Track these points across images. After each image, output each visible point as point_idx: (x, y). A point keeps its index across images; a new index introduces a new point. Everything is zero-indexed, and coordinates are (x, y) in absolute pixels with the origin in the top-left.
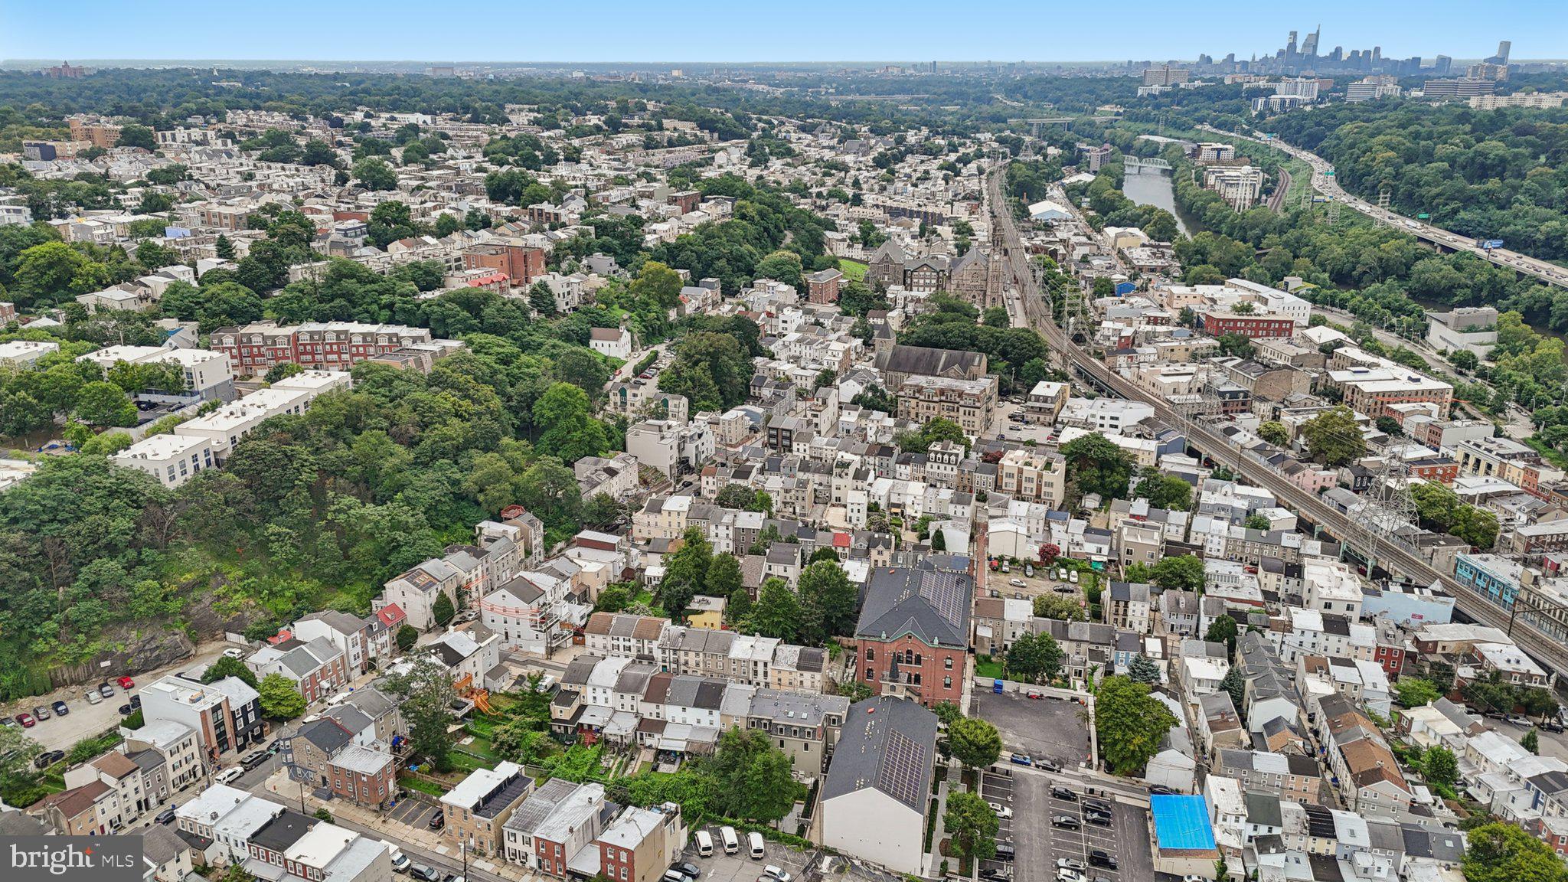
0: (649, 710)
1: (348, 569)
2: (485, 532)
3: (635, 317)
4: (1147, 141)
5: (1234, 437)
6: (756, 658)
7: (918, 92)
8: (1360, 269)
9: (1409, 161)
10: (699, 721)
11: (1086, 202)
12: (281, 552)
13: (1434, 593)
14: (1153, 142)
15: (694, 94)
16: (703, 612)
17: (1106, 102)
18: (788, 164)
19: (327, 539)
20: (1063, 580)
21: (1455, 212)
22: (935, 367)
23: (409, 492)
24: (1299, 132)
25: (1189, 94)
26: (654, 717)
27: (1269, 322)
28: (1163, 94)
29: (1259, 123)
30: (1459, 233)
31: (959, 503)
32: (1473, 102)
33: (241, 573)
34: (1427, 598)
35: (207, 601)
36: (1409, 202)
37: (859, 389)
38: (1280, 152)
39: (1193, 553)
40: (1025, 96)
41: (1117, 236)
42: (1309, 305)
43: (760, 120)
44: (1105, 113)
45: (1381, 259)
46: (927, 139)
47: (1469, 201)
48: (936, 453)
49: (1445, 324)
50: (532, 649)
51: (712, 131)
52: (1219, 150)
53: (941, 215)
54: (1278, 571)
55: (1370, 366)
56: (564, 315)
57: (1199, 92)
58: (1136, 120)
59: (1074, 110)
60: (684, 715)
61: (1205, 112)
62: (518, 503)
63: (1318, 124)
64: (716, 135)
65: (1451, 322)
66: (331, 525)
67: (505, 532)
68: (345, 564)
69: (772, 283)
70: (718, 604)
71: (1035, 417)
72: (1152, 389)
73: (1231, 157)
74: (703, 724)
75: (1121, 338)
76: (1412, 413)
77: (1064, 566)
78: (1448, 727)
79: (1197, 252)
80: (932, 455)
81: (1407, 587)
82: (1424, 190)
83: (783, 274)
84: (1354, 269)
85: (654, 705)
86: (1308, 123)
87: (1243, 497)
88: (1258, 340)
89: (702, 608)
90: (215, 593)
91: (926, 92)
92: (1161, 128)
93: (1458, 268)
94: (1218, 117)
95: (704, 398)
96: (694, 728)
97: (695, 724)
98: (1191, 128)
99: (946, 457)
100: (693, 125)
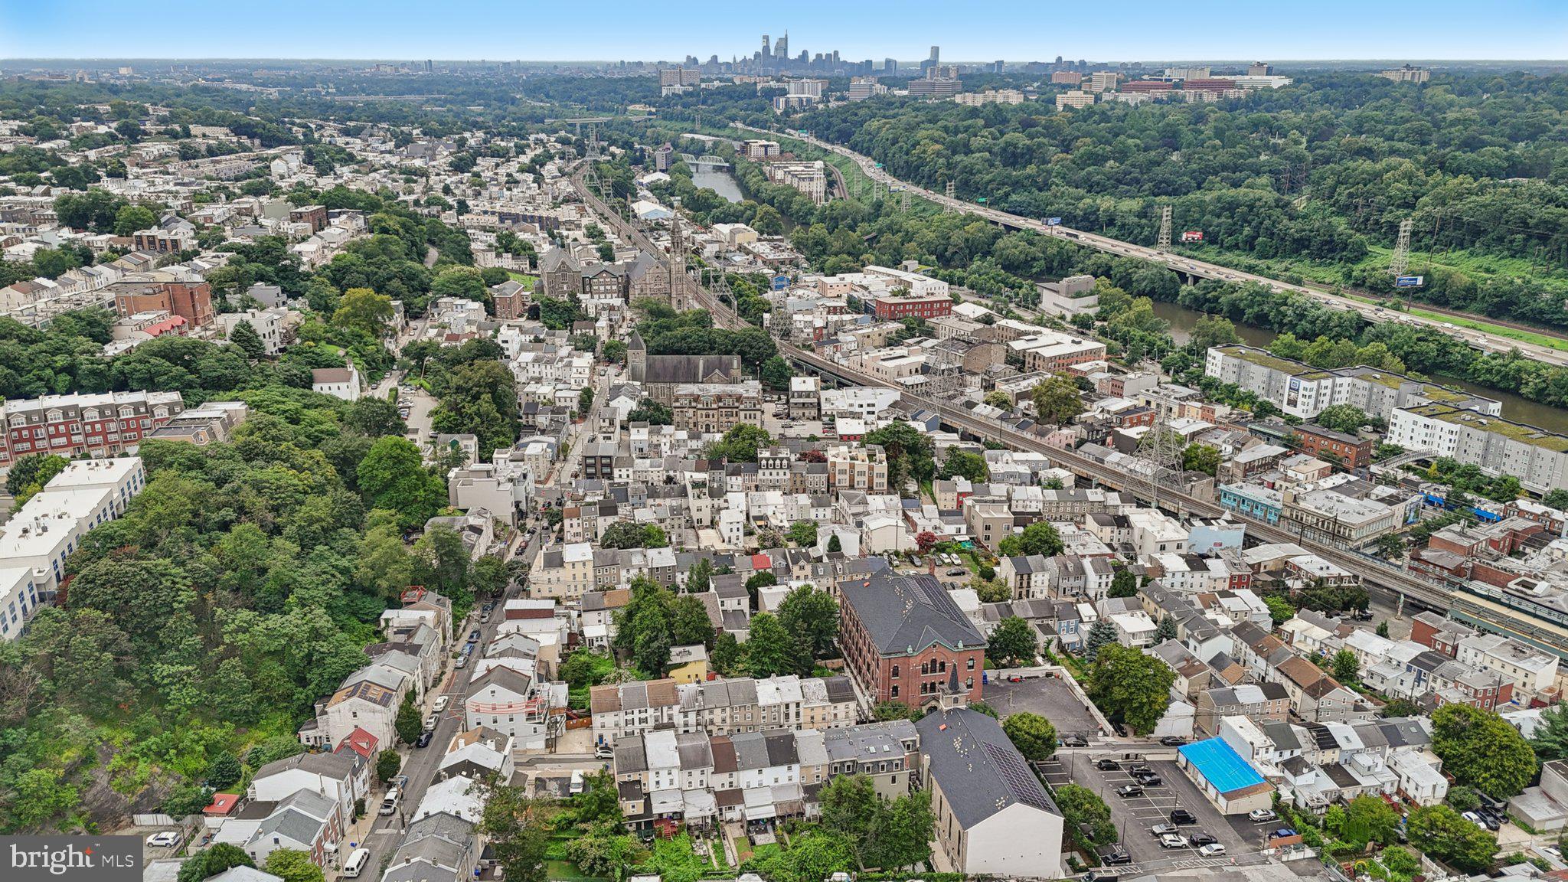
0: (721, 782)
1: (260, 701)
2: (395, 623)
3: (352, 352)
4: (693, 139)
5: (975, 410)
6: (787, 700)
7: (430, 92)
8: (951, 250)
9: (954, 153)
10: (776, 781)
11: (676, 200)
12: (181, 696)
13: (1228, 522)
14: (699, 141)
15: (178, 96)
16: (686, 664)
17: (633, 102)
18: (357, 171)
19: (232, 670)
20: (948, 564)
21: (1007, 195)
22: (696, 375)
23: (299, 592)
24: (827, 129)
25: (711, 93)
26: (727, 788)
27: (932, 303)
28: (686, 94)
29: (784, 121)
30: (1014, 213)
31: (820, 506)
32: (958, 99)
33: (131, 736)
34: (1224, 528)
35: (103, 780)
36: (967, 190)
37: (633, 405)
38: (817, 148)
39: (1035, 520)
40: (547, 96)
41: (733, 232)
42: (946, 285)
43: (293, 124)
44: (636, 113)
45: (967, 240)
46: (485, 141)
47: (1017, 185)
48: (767, 459)
49: (1057, 292)
50: (529, 746)
51: (251, 136)
52: (766, 147)
53: (556, 219)
54: (1109, 524)
55: (1035, 333)
56: (274, 358)
57: (719, 92)
58: (671, 119)
59: (604, 109)
60: (760, 777)
61: (734, 111)
62: (415, 584)
63: (845, 121)
64: (257, 142)
65: (1063, 290)
66: (232, 651)
67: (422, 618)
68: (258, 693)
69: (458, 301)
70: (699, 652)
71: (801, 412)
72: (879, 375)
73: (777, 152)
74: (780, 783)
75: (815, 329)
76: (1092, 371)
77: (943, 551)
78: (1321, 634)
79: (817, 244)
80: (764, 462)
81: (1206, 521)
82: (978, 177)
83: (467, 291)
84: (946, 250)
85: (727, 775)
86: (835, 120)
87: (1023, 462)
88: (933, 320)
89: (684, 660)
90: (109, 768)
91: (439, 92)
92: (698, 127)
93: (1031, 243)
94: (749, 116)
95: (496, 434)
96: (773, 789)
97: (772, 784)
98: (726, 126)
99: (778, 462)
100: (226, 130)
